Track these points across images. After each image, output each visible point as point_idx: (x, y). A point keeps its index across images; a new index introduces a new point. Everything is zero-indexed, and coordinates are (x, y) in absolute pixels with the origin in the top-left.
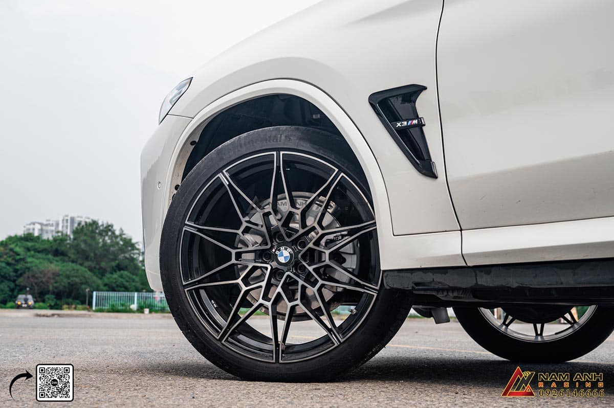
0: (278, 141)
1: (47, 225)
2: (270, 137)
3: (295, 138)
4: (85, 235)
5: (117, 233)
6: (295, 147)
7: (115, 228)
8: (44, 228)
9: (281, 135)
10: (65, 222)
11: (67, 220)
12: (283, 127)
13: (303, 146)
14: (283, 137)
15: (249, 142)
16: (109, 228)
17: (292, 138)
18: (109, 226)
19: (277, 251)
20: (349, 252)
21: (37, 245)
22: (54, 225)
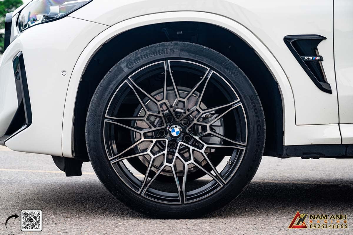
0: (166, 53)
2: (159, 51)
3: (177, 50)
6: (178, 56)
9: (167, 49)
12: (167, 43)
13: (184, 55)
14: (169, 51)
15: (144, 56)
17: (174, 50)
19: (170, 129)
20: (218, 125)
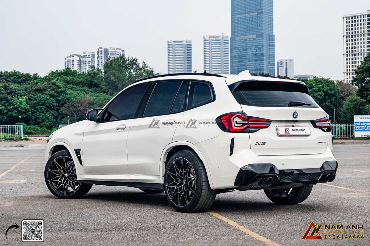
1: (84, 57)
4: (114, 69)
5: (141, 66)
7: (138, 62)
8: (82, 59)
10: (100, 53)
11: (101, 51)
16: (134, 62)
18: (134, 60)
21: (75, 79)
22: (91, 56)
